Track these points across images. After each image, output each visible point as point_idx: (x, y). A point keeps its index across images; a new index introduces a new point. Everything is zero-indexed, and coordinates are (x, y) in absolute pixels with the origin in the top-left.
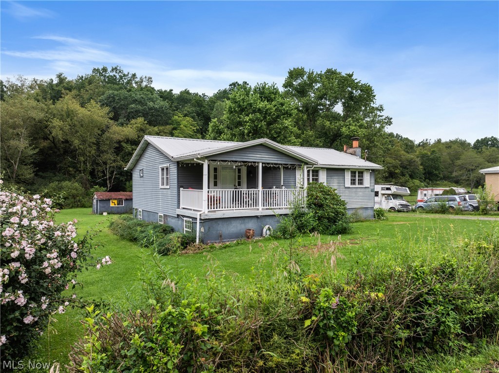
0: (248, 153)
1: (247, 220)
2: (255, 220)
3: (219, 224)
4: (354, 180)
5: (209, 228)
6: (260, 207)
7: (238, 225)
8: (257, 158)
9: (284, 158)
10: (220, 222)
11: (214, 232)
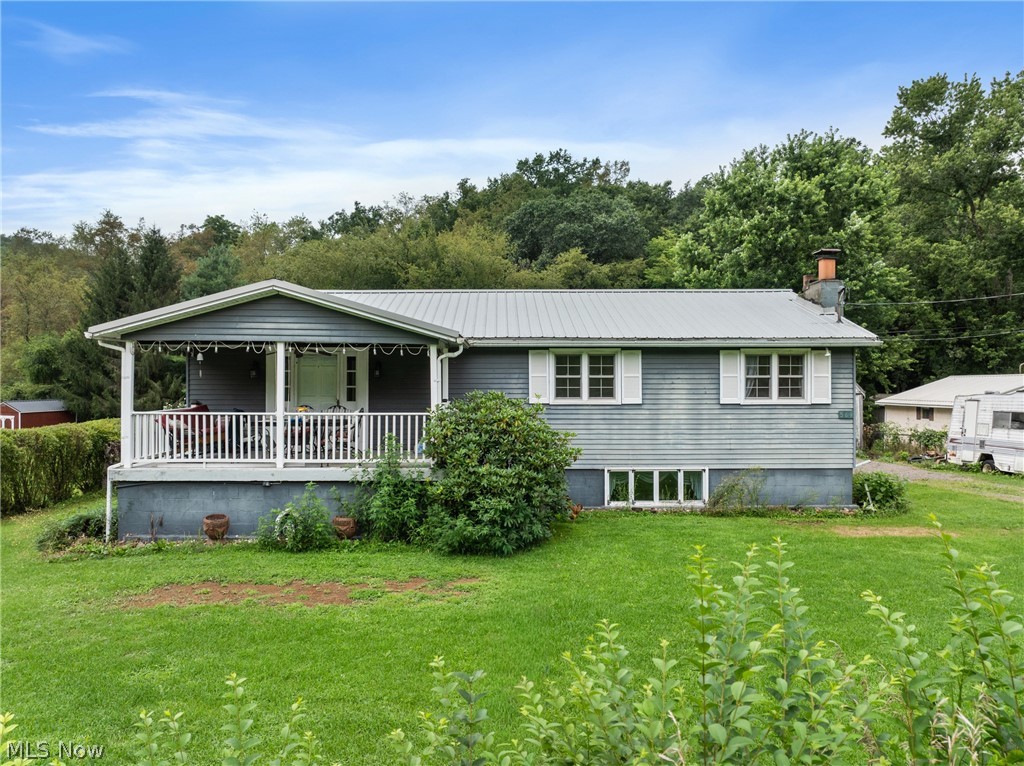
0: (237, 319)
1: (232, 492)
2: (259, 493)
3: (155, 496)
4: (766, 383)
5: (131, 504)
6: (280, 460)
7: (209, 501)
8: (265, 332)
9: (353, 327)
10: (159, 492)
11: (145, 515)
